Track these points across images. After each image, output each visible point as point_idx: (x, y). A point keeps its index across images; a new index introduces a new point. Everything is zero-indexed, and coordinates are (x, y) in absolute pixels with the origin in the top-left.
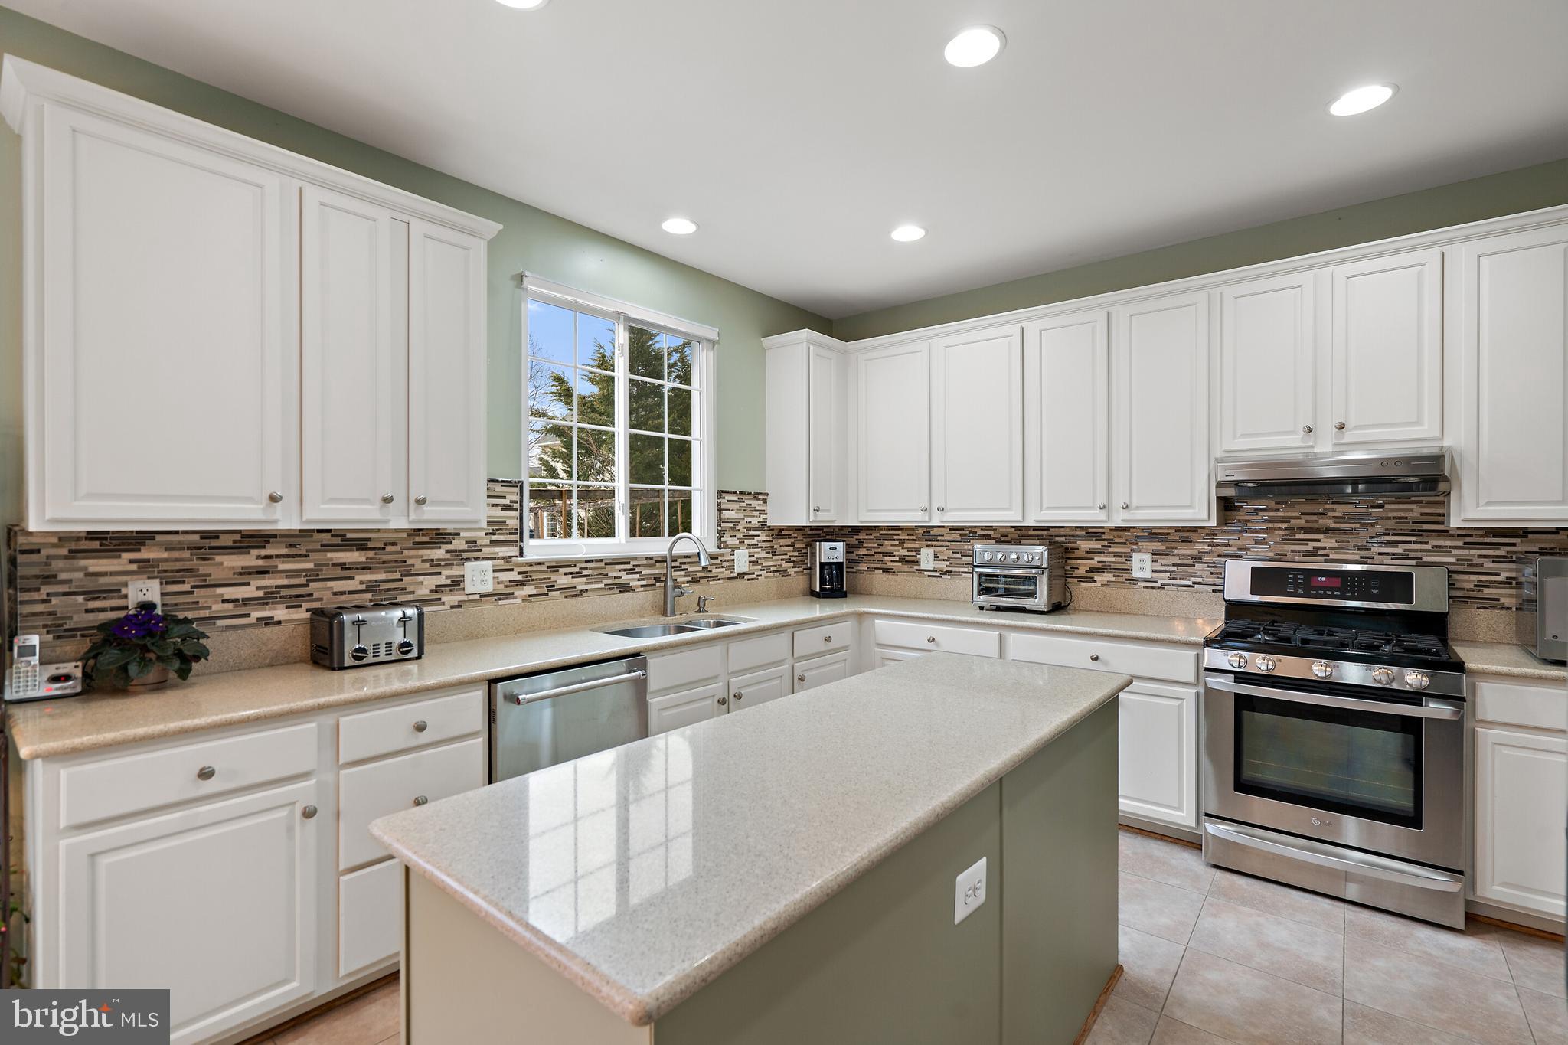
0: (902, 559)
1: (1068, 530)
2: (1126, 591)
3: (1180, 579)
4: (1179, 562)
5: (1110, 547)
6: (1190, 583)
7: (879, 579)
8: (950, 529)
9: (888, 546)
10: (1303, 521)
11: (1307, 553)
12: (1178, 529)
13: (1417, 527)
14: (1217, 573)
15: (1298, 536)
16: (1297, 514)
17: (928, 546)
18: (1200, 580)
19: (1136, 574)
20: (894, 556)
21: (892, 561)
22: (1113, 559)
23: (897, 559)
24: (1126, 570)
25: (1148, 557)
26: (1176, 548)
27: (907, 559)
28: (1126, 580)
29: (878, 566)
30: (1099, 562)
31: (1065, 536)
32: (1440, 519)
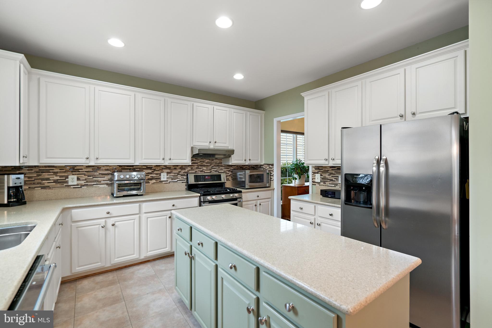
0: (56, 181)
1: (140, 166)
2: (159, 185)
3: (174, 180)
4: (174, 175)
5: (154, 171)
6: (177, 181)
7: (38, 192)
8: (86, 167)
9: (45, 175)
10: (200, 163)
11: (201, 171)
12: (173, 166)
13: (218, 165)
14: (183, 178)
15: (199, 167)
16: (199, 162)
17: (73, 174)
18: (179, 180)
19: (162, 179)
20: (50, 180)
21: (48, 183)
22: (155, 175)
23: (52, 181)
24: (159, 178)
25: (166, 174)
26: (173, 171)
27: (59, 181)
28: (159, 181)
29: (38, 186)
30: (151, 177)
31: (139, 168)
32: (221, 163)
